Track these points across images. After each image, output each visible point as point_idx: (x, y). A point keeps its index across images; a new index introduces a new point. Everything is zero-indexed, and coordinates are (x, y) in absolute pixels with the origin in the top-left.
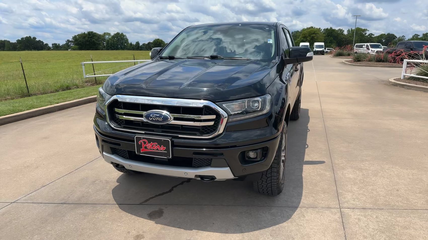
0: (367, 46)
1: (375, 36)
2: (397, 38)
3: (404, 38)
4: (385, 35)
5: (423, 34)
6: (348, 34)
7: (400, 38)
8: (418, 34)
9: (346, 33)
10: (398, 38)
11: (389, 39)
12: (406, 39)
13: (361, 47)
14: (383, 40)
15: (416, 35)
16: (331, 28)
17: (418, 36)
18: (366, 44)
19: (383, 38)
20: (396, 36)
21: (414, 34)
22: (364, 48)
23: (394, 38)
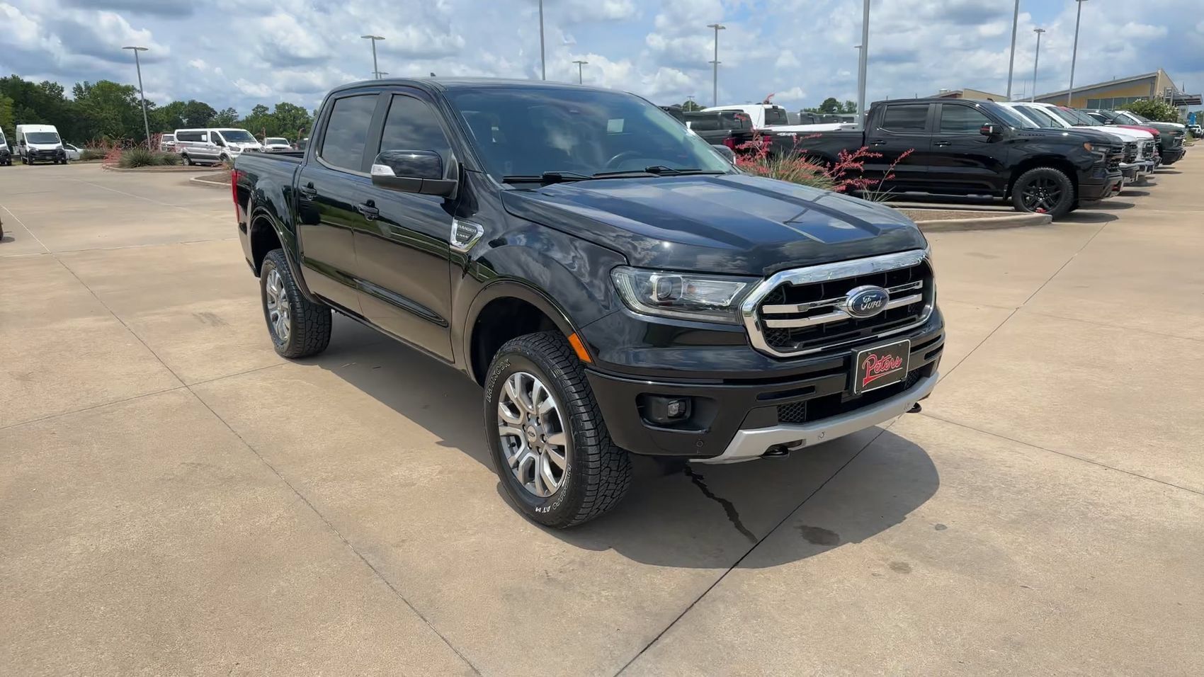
0: (214, 136)
1: (158, 106)
2: (216, 113)
3: (234, 115)
4: (184, 107)
5: (276, 105)
6: (79, 98)
7: (225, 115)
8: (265, 106)
9: (69, 94)
10: (219, 113)
11: (196, 115)
12: (238, 116)
13: (197, 137)
14: (181, 120)
15: (258, 107)
16: (14, 77)
17: (264, 111)
18: (209, 131)
19: (181, 113)
20: (212, 110)
21: (256, 106)
22: (206, 141)
23: (210, 115)
